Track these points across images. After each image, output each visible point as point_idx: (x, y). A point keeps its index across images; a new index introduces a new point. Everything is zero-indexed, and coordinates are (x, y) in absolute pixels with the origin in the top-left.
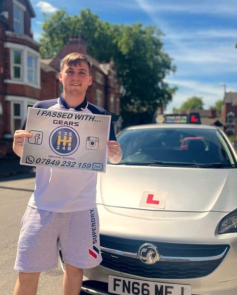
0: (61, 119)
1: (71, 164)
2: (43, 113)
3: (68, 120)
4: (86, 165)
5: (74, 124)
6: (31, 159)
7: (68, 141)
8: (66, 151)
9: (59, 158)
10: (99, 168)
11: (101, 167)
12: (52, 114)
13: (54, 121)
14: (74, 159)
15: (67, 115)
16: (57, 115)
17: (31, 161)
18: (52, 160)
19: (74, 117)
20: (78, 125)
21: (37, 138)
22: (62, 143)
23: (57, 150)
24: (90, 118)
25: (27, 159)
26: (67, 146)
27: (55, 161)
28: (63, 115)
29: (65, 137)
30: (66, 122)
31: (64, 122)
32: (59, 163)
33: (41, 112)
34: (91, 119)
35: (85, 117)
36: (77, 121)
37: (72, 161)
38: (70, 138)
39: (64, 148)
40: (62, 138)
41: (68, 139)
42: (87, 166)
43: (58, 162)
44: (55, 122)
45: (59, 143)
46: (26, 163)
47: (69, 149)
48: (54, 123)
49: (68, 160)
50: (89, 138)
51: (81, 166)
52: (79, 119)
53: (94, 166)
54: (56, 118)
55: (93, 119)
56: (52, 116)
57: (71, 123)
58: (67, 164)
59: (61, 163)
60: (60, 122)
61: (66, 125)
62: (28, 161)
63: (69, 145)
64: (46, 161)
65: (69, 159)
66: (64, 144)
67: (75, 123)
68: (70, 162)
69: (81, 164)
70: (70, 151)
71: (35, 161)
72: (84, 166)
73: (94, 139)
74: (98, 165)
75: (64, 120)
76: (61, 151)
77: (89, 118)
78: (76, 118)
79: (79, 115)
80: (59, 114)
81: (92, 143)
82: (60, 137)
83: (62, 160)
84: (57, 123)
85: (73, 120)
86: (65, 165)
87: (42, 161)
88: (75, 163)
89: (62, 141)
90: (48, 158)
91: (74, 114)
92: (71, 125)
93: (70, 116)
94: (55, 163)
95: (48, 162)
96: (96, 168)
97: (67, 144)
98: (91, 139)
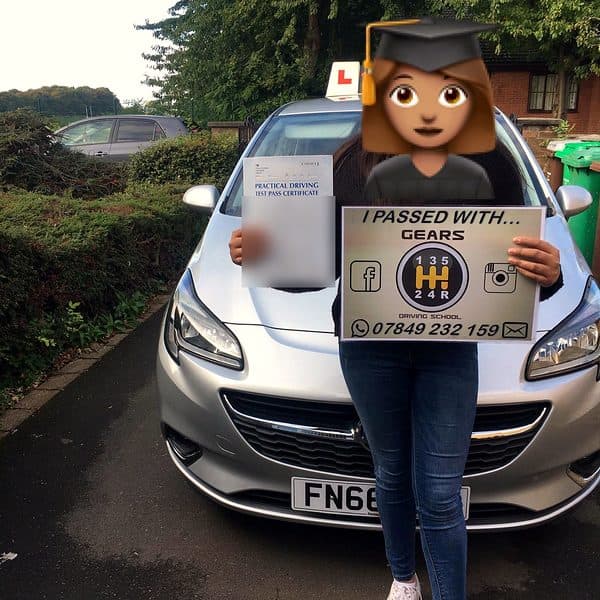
0: (419, 226)
1: (452, 330)
2: (376, 216)
3: (437, 227)
4: (488, 328)
5: (452, 236)
6: (363, 326)
7: (439, 278)
8: (438, 301)
9: (422, 316)
10: (518, 334)
11: (523, 331)
12: (397, 216)
13: (403, 232)
14: (456, 317)
15: (435, 215)
16: (410, 216)
17: (363, 331)
18: (408, 322)
19: (451, 217)
20: (462, 238)
21: (368, 276)
22: (426, 283)
23: (416, 300)
24: (493, 217)
25: (354, 327)
26: (438, 290)
27: (413, 325)
28: (425, 216)
29: (433, 270)
30: (432, 234)
31: (427, 234)
32: (423, 329)
33: (371, 216)
36: (459, 226)
37: (453, 322)
38: (445, 270)
39: (432, 295)
40: (426, 272)
41: (439, 273)
42: (488, 331)
43: (421, 326)
44: (407, 235)
45: (419, 285)
46: (353, 336)
47: (444, 295)
48: (403, 237)
49: (443, 322)
50: (491, 266)
51: (476, 330)
52: (464, 221)
53: (507, 330)
54: (407, 225)
55: (500, 218)
56: (398, 221)
57: (445, 234)
58: (441, 329)
59: (428, 329)
60: (418, 234)
61: (432, 239)
62: (356, 332)
63: (444, 285)
64: (394, 327)
65: (446, 317)
66: (432, 286)
67: (454, 233)
68: (450, 326)
69: (473, 327)
70: (448, 301)
71: (371, 329)
72: (482, 332)
73: (505, 268)
74: (515, 327)
75: (428, 228)
76: (425, 301)
77: (488, 216)
78: (455, 221)
79: (464, 213)
80: (413, 215)
81: (500, 278)
82: (419, 270)
83: (429, 322)
84: (411, 237)
85: (449, 225)
86: (438, 331)
87: (386, 327)
88: (461, 326)
89: (426, 277)
90: (397, 321)
91: (451, 210)
92: (444, 240)
93: (442, 216)
94: (415, 329)
95: (400, 328)
96: (512, 334)
97: (439, 283)
98: (496, 268)
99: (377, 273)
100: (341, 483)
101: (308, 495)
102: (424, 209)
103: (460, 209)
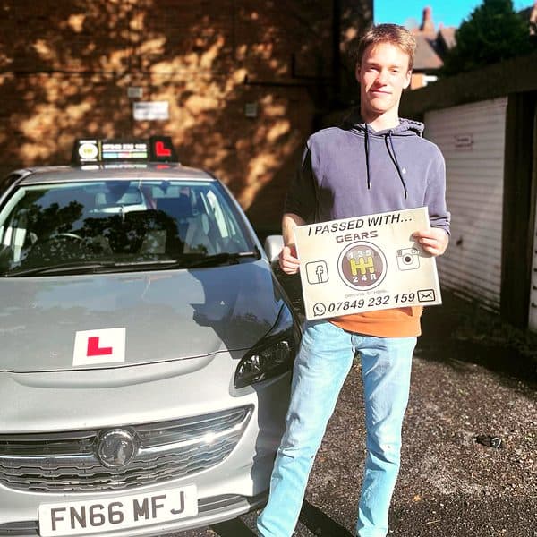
0: (347, 232)
1: (383, 301)
2: (317, 231)
3: (359, 231)
4: (408, 296)
5: (370, 235)
6: (321, 307)
7: (367, 266)
8: (369, 282)
9: (361, 295)
10: (428, 298)
11: (432, 295)
12: (330, 228)
13: (337, 238)
14: (384, 291)
15: (355, 223)
16: (339, 227)
17: (322, 311)
18: (352, 300)
19: (366, 223)
20: (376, 236)
21: (319, 272)
22: (359, 270)
23: (356, 284)
24: (393, 218)
25: (315, 309)
26: (368, 274)
27: (356, 301)
28: (349, 225)
29: (362, 260)
30: (356, 236)
31: (353, 237)
32: (363, 304)
33: (313, 231)
34: (395, 221)
35: (384, 220)
36: (373, 228)
37: (383, 295)
38: (370, 260)
39: (364, 278)
40: (357, 263)
41: (366, 262)
42: (408, 298)
43: (361, 302)
44: (340, 239)
45: (355, 273)
46: (315, 315)
47: (373, 277)
48: (337, 241)
49: (375, 296)
50: (399, 252)
51: (399, 300)
52: (375, 224)
53: (420, 296)
54: (338, 233)
55: (398, 218)
56: (332, 231)
57: (365, 235)
58: (376, 301)
59: (367, 303)
60: (347, 238)
61: (357, 239)
62: (317, 312)
63: (372, 270)
64: (343, 305)
65: (377, 292)
66: (364, 272)
67: (371, 233)
68: (381, 298)
69: (398, 297)
70: (376, 281)
71: (327, 309)
72: (404, 299)
73: (409, 251)
74: (426, 293)
75: (352, 232)
76: (361, 283)
77: (390, 219)
78: (370, 225)
79: (374, 219)
80: (341, 226)
81: (408, 260)
82: (353, 262)
83: (366, 298)
84: (342, 241)
85: (366, 228)
86: (374, 303)
87: (337, 307)
88: (389, 297)
89: (358, 267)
90: (344, 300)
91: (365, 218)
92: (365, 239)
93: (360, 223)
94: (357, 304)
95: (347, 306)
96: (425, 299)
97: (367, 270)
98: (404, 252)
99: (324, 269)
100: (83, 503)
101: (54, 520)
102: (347, 220)
103: (371, 217)
